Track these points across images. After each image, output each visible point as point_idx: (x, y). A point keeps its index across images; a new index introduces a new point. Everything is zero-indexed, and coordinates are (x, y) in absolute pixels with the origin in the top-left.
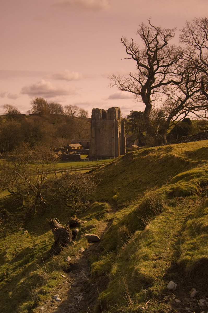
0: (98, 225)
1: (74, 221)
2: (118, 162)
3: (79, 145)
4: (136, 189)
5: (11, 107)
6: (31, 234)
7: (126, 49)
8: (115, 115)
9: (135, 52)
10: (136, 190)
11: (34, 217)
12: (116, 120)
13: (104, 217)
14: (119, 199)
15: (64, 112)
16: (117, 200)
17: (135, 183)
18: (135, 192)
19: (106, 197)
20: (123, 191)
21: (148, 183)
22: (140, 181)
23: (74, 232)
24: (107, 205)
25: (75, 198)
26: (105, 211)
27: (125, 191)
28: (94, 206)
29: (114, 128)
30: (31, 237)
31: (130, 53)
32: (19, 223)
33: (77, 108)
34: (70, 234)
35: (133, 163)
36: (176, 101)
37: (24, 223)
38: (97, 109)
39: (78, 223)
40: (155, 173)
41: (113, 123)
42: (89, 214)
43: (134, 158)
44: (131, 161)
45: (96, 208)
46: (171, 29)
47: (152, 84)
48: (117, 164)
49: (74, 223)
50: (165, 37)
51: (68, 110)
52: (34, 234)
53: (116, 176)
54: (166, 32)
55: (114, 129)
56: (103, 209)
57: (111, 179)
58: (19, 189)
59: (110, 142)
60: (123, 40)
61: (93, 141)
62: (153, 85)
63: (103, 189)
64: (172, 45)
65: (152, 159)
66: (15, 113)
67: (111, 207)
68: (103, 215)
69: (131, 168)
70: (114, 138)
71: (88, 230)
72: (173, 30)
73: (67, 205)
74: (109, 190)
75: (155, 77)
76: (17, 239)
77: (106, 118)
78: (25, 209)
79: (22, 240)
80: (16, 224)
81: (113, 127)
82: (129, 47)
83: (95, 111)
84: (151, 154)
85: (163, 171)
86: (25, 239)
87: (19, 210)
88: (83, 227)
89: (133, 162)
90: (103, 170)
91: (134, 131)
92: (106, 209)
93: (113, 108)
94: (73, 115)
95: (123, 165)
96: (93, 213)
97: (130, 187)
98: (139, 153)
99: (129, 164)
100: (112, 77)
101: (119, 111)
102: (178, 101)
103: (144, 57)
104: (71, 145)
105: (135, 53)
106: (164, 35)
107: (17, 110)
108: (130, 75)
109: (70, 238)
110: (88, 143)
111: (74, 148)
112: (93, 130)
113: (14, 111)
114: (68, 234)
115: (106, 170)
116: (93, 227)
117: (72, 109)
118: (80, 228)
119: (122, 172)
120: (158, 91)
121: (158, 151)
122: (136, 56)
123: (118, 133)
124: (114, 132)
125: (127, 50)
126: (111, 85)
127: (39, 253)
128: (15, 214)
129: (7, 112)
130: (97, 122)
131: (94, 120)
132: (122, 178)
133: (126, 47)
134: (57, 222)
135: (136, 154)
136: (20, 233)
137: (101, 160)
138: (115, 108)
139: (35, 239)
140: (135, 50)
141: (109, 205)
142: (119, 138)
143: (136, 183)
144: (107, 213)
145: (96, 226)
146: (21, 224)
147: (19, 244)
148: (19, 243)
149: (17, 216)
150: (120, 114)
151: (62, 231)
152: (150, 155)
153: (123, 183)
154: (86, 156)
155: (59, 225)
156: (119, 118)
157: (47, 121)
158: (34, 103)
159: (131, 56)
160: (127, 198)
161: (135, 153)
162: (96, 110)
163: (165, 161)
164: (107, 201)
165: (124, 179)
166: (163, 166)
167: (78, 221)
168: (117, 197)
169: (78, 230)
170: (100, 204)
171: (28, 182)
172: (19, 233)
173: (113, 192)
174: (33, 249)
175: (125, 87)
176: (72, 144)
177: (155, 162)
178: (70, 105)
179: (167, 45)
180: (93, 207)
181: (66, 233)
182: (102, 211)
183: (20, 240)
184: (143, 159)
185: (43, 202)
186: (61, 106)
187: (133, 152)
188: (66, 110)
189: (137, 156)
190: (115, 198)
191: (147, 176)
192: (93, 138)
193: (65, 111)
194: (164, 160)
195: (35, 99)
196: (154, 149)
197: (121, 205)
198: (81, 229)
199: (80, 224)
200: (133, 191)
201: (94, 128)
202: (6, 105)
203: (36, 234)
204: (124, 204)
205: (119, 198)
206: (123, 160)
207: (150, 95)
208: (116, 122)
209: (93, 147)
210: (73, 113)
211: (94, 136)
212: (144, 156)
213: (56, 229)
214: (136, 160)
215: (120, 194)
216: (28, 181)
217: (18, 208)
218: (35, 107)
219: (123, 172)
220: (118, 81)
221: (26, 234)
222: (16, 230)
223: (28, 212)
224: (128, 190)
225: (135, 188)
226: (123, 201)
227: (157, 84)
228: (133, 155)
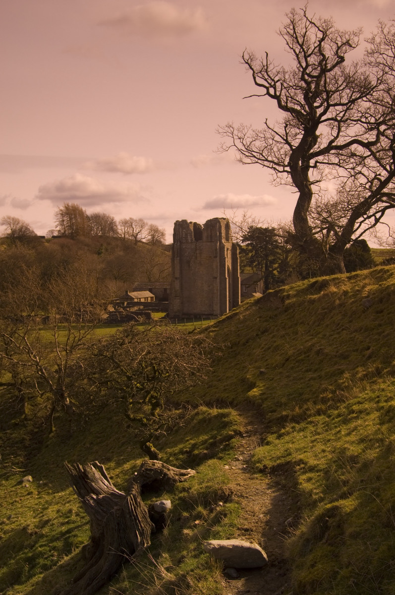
0: (239, 488)
1: (156, 471)
2: (248, 313)
3: (148, 294)
4: (309, 373)
5: (15, 221)
6: (39, 486)
7: (253, 75)
8: (220, 233)
9: (273, 80)
10: (310, 375)
11: (49, 443)
12: (221, 242)
13: (232, 448)
14: (266, 399)
15: (120, 231)
16: (260, 401)
17: (304, 357)
18: (309, 380)
19: (227, 395)
20: (273, 379)
21: (345, 357)
22: (318, 353)
23: (156, 512)
24: (234, 414)
25: (152, 397)
26: (233, 433)
27: (278, 378)
28: (196, 417)
29: (218, 258)
30: (39, 493)
31: (261, 83)
32: (14, 457)
33: (144, 223)
34: (144, 517)
35: (286, 311)
36: (370, 180)
37: (26, 455)
38: (184, 221)
39: (169, 478)
40: (356, 331)
41: (216, 249)
42: (188, 440)
43: (287, 302)
44: (278, 308)
45: (205, 421)
46: (351, 31)
47: (311, 147)
48: (244, 316)
49: (156, 480)
50: (339, 48)
51: (126, 228)
52: (45, 485)
53: (244, 344)
54: (339, 39)
55: (218, 261)
56: (226, 425)
57: (232, 352)
58: (15, 375)
59: (209, 286)
60: (246, 57)
61: (177, 285)
62: (315, 149)
63: (215, 376)
64: (355, 62)
65: (339, 299)
66: (25, 232)
67: (247, 422)
68: (228, 445)
69: (282, 323)
70: (218, 278)
71: (205, 508)
72: (355, 34)
73: (128, 416)
74: (232, 377)
75: (318, 133)
76: (5, 497)
77: (201, 240)
78: (29, 422)
79: (16, 501)
80: (7, 459)
81: (216, 257)
82: (260, 70)
83: (181, 227)
84: (333, 289)
85: (380, 325)
86: (22, 498)
87: (16, 424)
88: (186, 494)
89: (287, 309)
90: (213, 331)
91: (256, 265)
92: (235, 427)
93: (217, 218)
94: (136, 237)
95: (260, 317)
96: (198, 437)
97: (292, 368)
98: (298, 288)
99: (276, 316)
100: (227, 128)
101: (228, 226)
102: (373, 179)
103: (295, 87)
104: (133, 294)
105: (273, 83)
106: (337, 44)
107: (28, 227)
108: (266, 123)
109: (142, 534)
110: (165, 290)
111: (138, 299)
112: (175, 262)
113: (22, 228)
114: (136, 518)
115: (218, 330)
116: (227, 499)
117: (134, 227)
118: (175, 494)
119: (259, 333)
120: (327, 162)
121: (349, 281)
122: (275, 89)
123: (225, 268)
124: (219, 267)
125: (254, 78)
126: (224, 147)
127: (50, 551)
128: (5, 433)
129: (9, 231)
130: (184, 247)
131: (179, 244)
132: (263, 348)
133: (252, 72)
134: (98, 475)
135: (291, 293)
136: (13, 482)
137: (192, 322)
138: (220, 220)
139: (46, 502)
140: (273, 78)
141: (240, 415)
142: (227, 280)
143: (308, 356)
144: (238, 437)
145: (232, 493)
146: (18, 458)
147: (8, 512)
148: (7, 510)
149: (9, 440)
150: (229, 231)
151: (115, 508)
152: (331, 290)
153: (267, 360)
154: (163, 314)
155: (106, 482)
156: (227, 239)
157: (86, 248)
158: (62, 214)
159: (265, 91)
160: (291, 397)
161: (288, 291)
162: (181, 223)
163: (381, 301)
164: (232, 405)
165: (269, 348)
166: (377, 312)
167: (168, 473)
168: (261, 394)
169: (169, 501)
170: (215, 411)
171: (36, 358)
172: (10, 482)
173: (243, 380)
174: (36, 533)
175: (253, 151)
176: (133, 292)
177: (352, 303)
178: (131, 219)
179: (344, 63)
180: (195, 421)
181: (131, 516)
182: (225, 432)
183: (11, 501)
184: (312, 302)
185: (69, 407)
186: (113, 220)
187: (284, 287)
188: (123, 228)
189: (295, 296)
190: (254, 396)
191: (335, 338)
192: (176, 278)
193: (121, 229)
194: (376, 299)
195: (64, 205)
196: (337, 279)
197: (276, 415)
198: (180, 499)
199: (175, 481)
200: (302, 378)
201: (178, 258)
202: (6, 218)
203: (50, 485)
204: (284, 413)
205: (265, 396)
206: (259, 308)
207: (308, 170)
208: (222, 247)
209: (176, 296)
210: (137, 234)
211: (177, 275)
212: (313, 295)
213: (95, 497)
214: (294, 304)
215: (267, 386)
216: (35, 356)
217: (13, 421)
218: (63, 221)
219: (263, 333)
220: (240, 139)
221: (27, 485)
222: (6, 474)
223: (36, 430)
224: (288, 377)
225: (307, 371)
226: (280, 405)
227: (322, 147)
228: (285, 294)
